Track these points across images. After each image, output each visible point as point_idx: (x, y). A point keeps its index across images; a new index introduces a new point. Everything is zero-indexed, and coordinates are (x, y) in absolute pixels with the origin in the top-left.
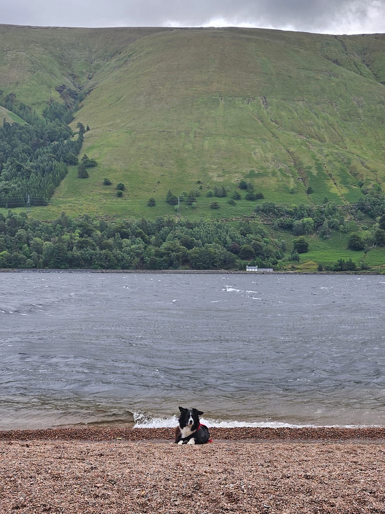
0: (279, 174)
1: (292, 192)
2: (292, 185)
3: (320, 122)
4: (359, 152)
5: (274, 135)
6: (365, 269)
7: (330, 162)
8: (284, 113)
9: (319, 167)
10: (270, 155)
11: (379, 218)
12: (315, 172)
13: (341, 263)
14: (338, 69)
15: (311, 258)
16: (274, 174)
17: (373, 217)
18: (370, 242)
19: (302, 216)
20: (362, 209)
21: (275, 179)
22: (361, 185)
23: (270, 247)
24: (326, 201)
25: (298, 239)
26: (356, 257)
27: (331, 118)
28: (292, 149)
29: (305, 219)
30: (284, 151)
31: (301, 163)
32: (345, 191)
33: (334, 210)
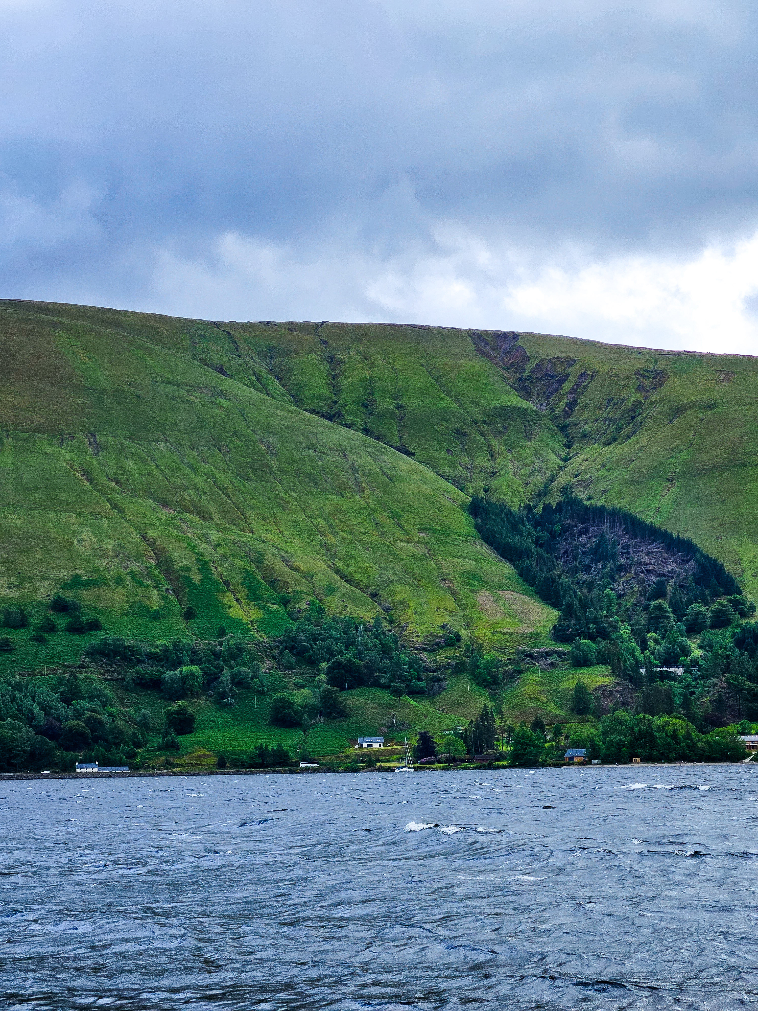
0: (128, 580)
1: (155, 616)
2: (155, 603)
3: (199, 481)
4: (276, 540)
5: (114, 505)
7: (225, 558)
8: (130, 465)
9: (204, 568)
10: (109, 545)
11: (324, 665)
12: (197, 578)
13: (262, 752)
14: (228, 384)
15: (202, 744)
16: (119, 581)
17: (313, 662)
18: (314, 711)
19: (179, 663)
20: (292, 649)
21: (122, 591)
22: (285, 602)
23: (120, 723)
24: (222, 632)
25: (174, 707)
26: (289, 741)
27: (219, 475)
28: (151, 534)
29: (186, 669)
30: (136, 537)
31: (169, 561)
32: (256, 614)
33: (240, 649)
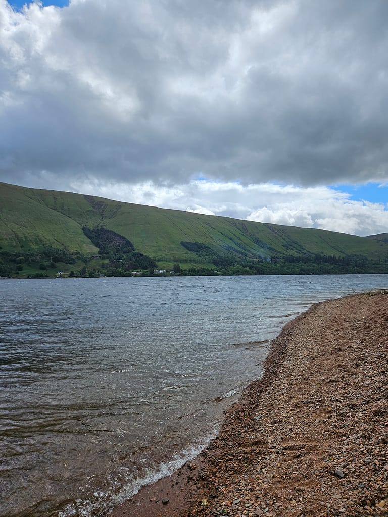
0: (8, 239)
1: (14, 247)
2: (14, 244)
3: (25, 220)
4: (42, 233)
5: (5, 224)
6: (47, 277)
7: (30, 236)
8: (9, 216)
9: (26, 238)
10: (4, 232)
11: (51, 258)
12: (24, 240)
13: (37, 274)
14: (32, 201)
15: (24, 273)
16: (6, 239)
17: (49, 257)
18: (49, 266)
19: (20, 256)
20: (45, 254)
21: (7, 241)
22: (44, 245)
23: (5, 268)
24: (29, 251)
25: (18, 265)
26: (43, 272)
27: (30, 219)
28: (14, 230)
29: (21, 258)
30: (11, 231)
31: (18, 236)
32: (37, 247)
33: (33, 254)
